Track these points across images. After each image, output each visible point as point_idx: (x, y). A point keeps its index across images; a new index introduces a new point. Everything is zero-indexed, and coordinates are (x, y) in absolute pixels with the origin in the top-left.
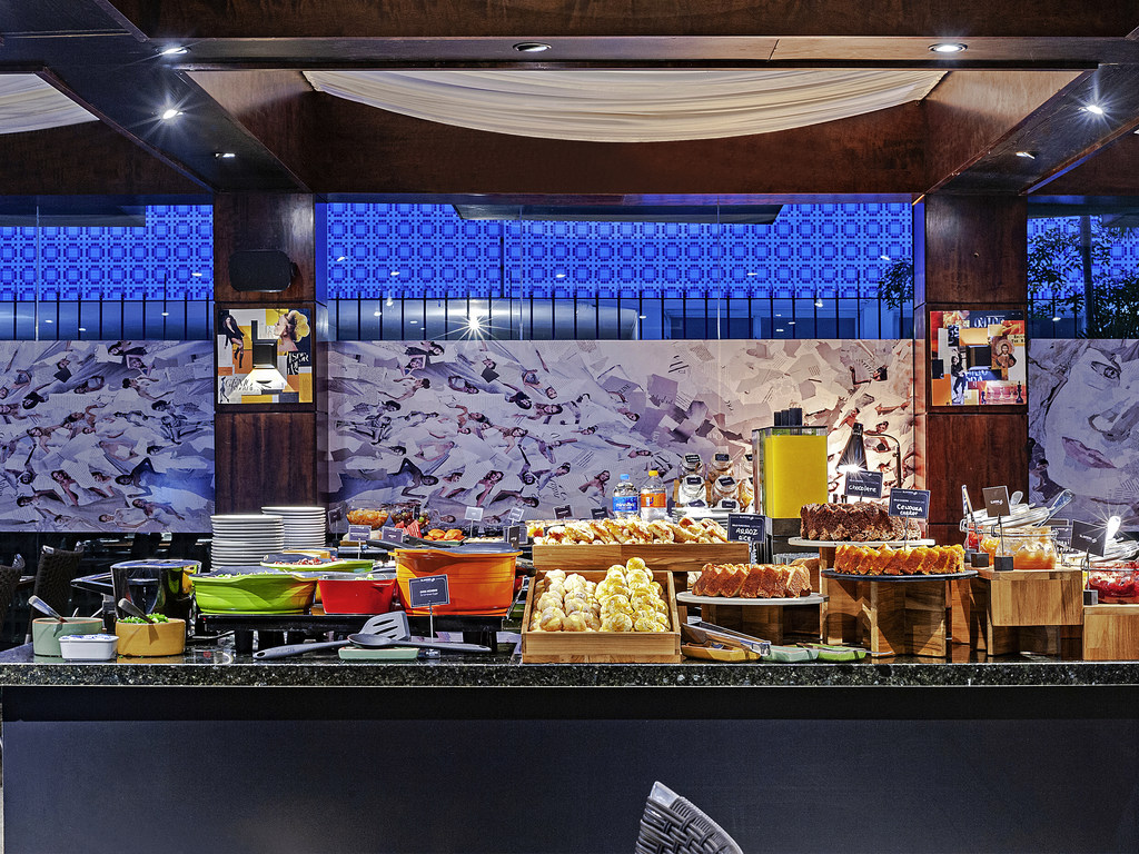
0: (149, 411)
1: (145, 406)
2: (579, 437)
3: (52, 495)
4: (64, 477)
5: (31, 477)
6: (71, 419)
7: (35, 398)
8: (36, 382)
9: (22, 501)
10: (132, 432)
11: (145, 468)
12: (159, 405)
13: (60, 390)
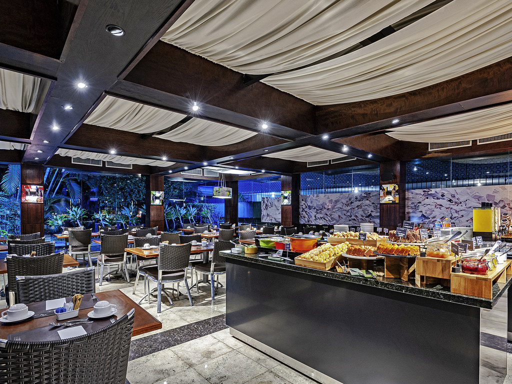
0: (371, 205)
1: (371, 204)
2: (466, 209)
3: (354, 220)
4: (356, 216)
5: (351, 216)
6: (358, 206)
7: (352, 203)
8: (352, 200)
9: (350, 220)
10: (368, 209)
11: (370, 215)
12: (373, 203)
13: (356, 201)
